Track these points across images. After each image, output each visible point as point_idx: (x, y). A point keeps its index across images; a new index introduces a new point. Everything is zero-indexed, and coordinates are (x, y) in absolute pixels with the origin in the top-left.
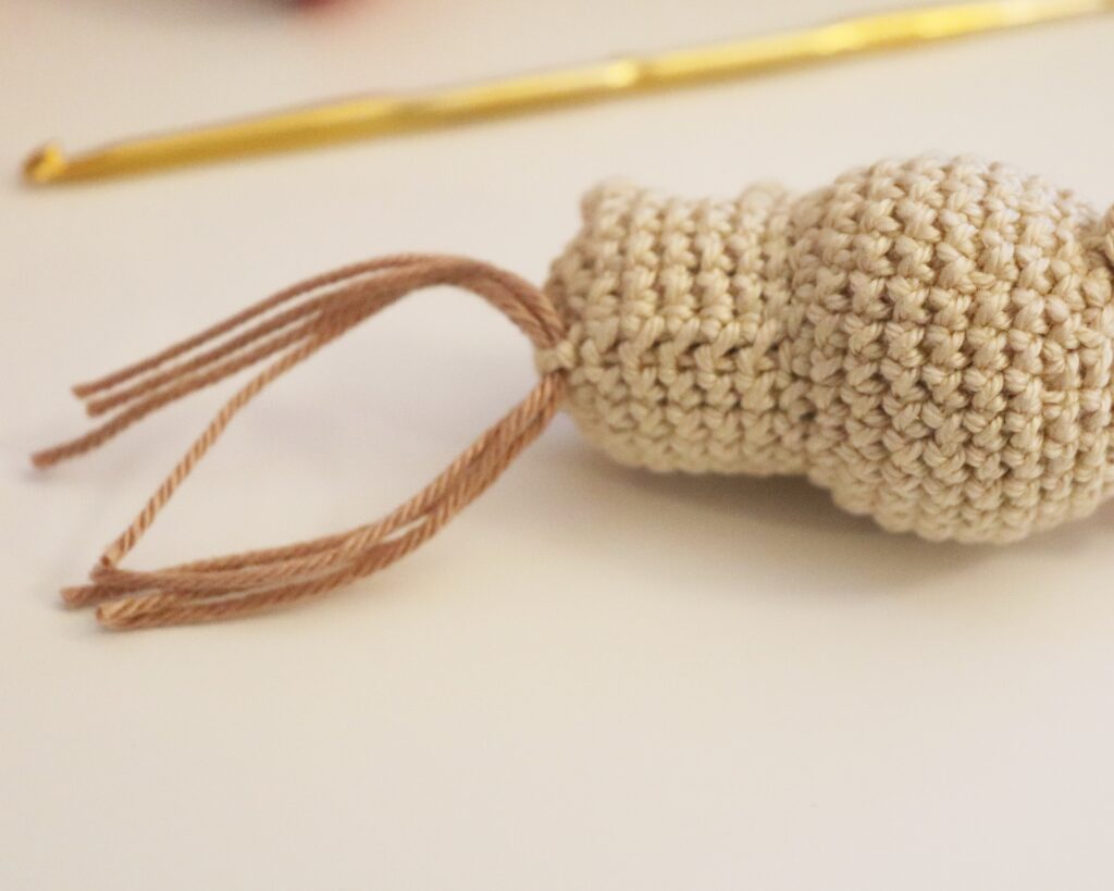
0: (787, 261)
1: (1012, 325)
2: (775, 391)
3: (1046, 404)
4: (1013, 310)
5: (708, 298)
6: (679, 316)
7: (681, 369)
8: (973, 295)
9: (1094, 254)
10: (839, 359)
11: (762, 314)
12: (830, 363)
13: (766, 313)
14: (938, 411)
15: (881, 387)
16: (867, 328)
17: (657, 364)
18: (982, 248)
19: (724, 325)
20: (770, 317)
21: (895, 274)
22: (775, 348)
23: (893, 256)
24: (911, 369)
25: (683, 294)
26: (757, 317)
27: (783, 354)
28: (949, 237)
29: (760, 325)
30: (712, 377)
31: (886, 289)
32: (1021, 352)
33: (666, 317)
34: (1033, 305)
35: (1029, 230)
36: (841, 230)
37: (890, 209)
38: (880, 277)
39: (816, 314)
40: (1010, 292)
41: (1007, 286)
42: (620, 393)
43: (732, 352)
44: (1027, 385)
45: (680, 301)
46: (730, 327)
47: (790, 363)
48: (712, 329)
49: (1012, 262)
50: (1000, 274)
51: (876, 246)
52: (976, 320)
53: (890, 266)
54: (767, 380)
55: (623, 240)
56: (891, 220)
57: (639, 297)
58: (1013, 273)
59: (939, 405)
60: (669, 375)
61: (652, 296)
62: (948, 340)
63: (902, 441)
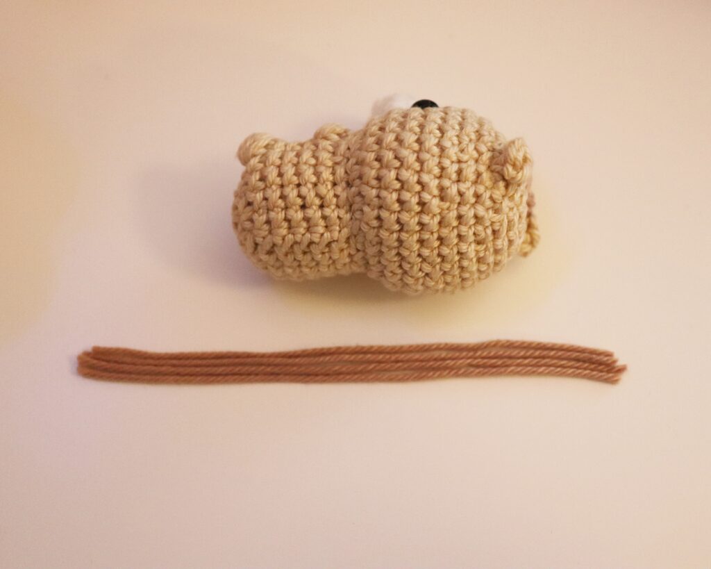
0: (347, 197)
1: (460, 223)
2: (350, 255)
3: (477, 252)
4: (460, 217)
5: (312, 223)
6: (300, 233)
7: (305, 253)
8: (440, 214)
9: (496, 175)
10: (379, 246)
11: (339, 226)
12: (375, 247)
13: (341, 225)
14: (429, 266)
15: (400, 258)
16: (391, 235)
17: (293, 252)
18: (442, 189)
19: (322, 235)
20: (344, 228)
21: (402, 210)
22: (348, 238)
23: (400, 201)
24: (414, 252)
25: (300, 222)
26: (338, 228)
27: (352, 241)
28: (426, 188)
29: (340, 231)
30: (320, 256)
31: (398, 218)
32: (464, 236)
33: (294, 234)
34: (468, 212)
35: (464, 173)
36: (373, 188)
37: (393, 156)
38: (395, 212)
39: (365, 228)
40: (457, 209)
41: (456, 206)
42: (278, 264)
43: (329, 245)
44: (468, 248)
45: (298, 226)
46: (325, 235)
47: (356, 245)
48: (316, 238)
49: (457, 194)
50: (452, 201)
51: (391, 198)
52: (442, 225)
53: (399, 206)
54: (346, 252)
55: (261, 171)
56: (396, 182)
57: (279, 227)
58: (458, 199)
59: (429, 263)
60: (300, 257)
61: (285, 225)
62: (431, 237)
63: (413, 280)
